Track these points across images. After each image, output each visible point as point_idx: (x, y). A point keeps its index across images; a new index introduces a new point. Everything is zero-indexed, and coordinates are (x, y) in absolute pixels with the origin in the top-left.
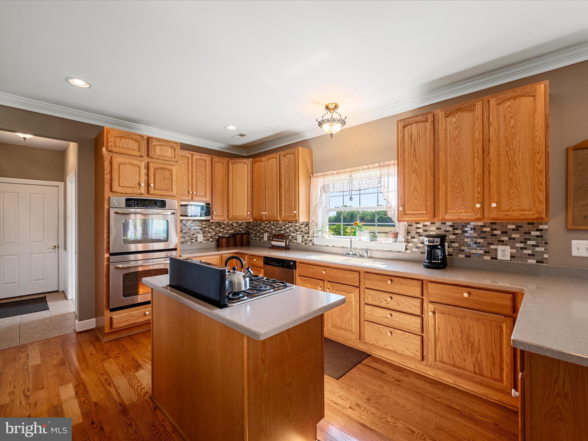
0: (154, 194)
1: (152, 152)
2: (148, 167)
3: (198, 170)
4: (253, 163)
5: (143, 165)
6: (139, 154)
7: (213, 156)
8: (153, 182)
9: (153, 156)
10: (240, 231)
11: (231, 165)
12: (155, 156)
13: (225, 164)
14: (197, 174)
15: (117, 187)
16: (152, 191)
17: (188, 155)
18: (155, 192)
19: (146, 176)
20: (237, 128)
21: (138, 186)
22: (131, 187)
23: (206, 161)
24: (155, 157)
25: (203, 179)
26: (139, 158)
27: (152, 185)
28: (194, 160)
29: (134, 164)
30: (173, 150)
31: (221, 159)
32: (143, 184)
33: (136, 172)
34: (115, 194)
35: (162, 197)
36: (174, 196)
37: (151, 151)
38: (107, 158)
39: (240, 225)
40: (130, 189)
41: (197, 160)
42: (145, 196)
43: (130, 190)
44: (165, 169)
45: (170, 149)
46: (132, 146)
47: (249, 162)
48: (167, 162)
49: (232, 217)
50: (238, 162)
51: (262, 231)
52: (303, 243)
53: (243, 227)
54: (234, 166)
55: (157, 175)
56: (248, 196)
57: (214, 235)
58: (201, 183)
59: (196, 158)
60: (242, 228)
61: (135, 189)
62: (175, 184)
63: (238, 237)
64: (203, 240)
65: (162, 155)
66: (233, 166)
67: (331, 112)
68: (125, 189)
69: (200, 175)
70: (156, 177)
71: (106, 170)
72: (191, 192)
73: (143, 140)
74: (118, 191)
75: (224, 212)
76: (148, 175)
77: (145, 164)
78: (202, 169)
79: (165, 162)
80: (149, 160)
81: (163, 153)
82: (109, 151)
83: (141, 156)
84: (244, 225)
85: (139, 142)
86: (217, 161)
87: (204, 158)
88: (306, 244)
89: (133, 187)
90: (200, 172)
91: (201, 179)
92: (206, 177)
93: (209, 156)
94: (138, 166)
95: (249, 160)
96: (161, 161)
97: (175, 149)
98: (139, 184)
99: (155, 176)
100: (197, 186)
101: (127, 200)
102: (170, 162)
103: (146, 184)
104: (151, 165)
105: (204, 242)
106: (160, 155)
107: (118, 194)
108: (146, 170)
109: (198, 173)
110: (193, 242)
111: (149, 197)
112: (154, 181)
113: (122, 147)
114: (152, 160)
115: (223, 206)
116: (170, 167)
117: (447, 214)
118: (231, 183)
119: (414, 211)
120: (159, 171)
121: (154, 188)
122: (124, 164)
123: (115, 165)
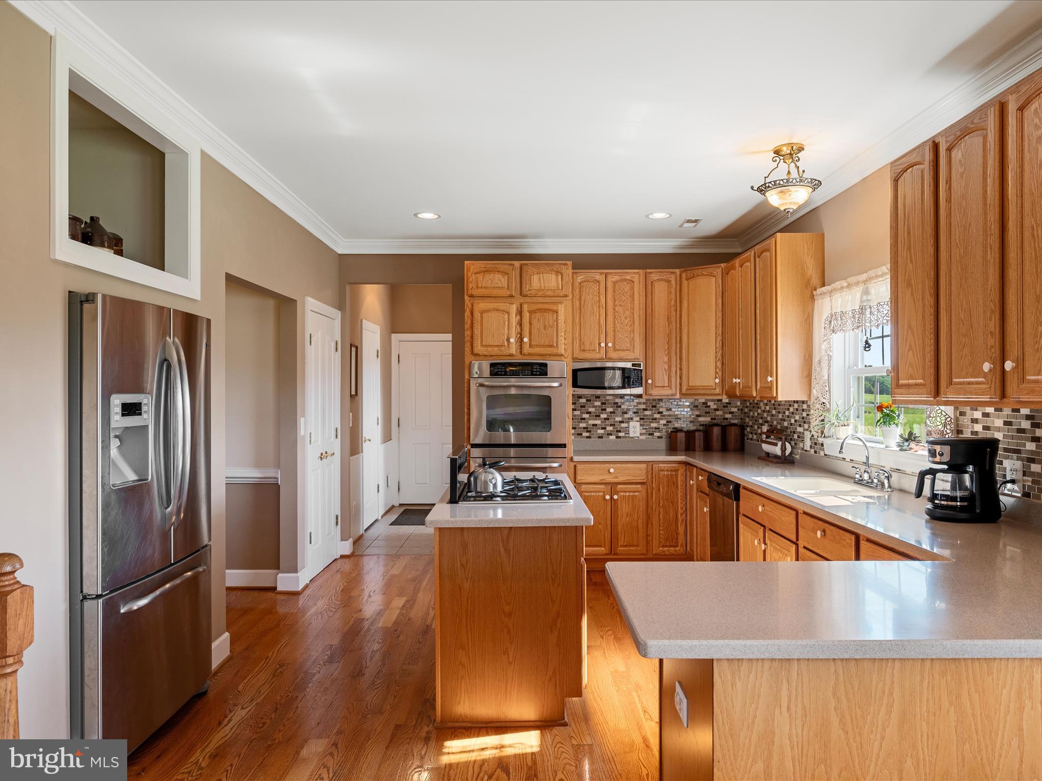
0: (530, 355)
1: (526, 288)
2: (520, 313)
3: (617, 302)
4: (725, 273)
5: (514, 309)
6: (508, 293)
7: (648, 270)
8: (528, 335)
9: (529, 292)
10: (727, 419)
11: (685, 283)
12: (531, 292)
13: (673, 282)
14: (614, 309)
15: (479, 347)
16: (526, 349)
17: (598, 277)
18: (532, 351)
19: (518, 327)
20: (671, 215)
21: (506, 343)
22: (497, 346)
23: (633, 282)
24: (531, 294)
25: (626, 319)
26: (509, 300)
27: (526, 340)
28: (610, 285)
29: (501, 311)
30: (560, 277)
31: (666, 274)
32: (512, 340)
33: (504, 322)
34: (478, 358)
35: (542, 358)
36: (562, 355)
37: (524, 286)
38: (468, 306)
39: (724, 407)
40: (496, 349)
41: (615, 283)
42: (517, 358)
43: (495, 351)
44: (546, 310)
45: (554, 276)
46: (499, 282)
47: (719, 270)
48: (551, 298)
49: (687, 389)
50: (698, 275)
51: (761, 421)
52: (812, 451)
53: (734, 410)
54: (692, 282)
55: (535, 322)
56: (717, 345)
57: (664, 425)
58: (622, 326)
59: (613, 280)
60: (730, 413)
61: (503, 348)
62: (563, 334)
63: (716, 431)
64: (641, 434)
65: (543, 288)
66: (688, 284)
67: (787, 161)
68: (489, 349)
69: (621, 311)
70: (532, 326)
71: (467, 324)
72: (603, 345)
73: (513, 270)
74: (480, 353)
75: (673, 380)
76: (520, 324)
77: (518, 307)
78: (624, 298)
79: (547, 300)
80: (522, 300)
81: (543, 285)
82: (470, 297)
83: (511, 296)
84: (736, 407)
85: (508, 274)
86: (656, 278)
87: (628, 278)
88: (815, 452)
89: (500, 346)
90: (620, 305)
91: (623, 318)
92: (633, 313)
93: (641, 271)
94: (507, 312)
95: (719, 267)
96: (541, 300)
97: (562, 274)
98: (508, 340)
99: (530, 324)
100: (614, 331)
101: (492, 365)
102: (557, 298)
103: (518, 339)
104: (525, 307)
105: (643, 437)
106: (538, 290)
107: (481, 357)
108: (518, 317)
109: (617, 308)
110: (620, 437)
111: (524, 358)
112: (530, 333)
113: (486, 288)
114: (528, 300)
115: (670, 367)
116: (555, 308)
117: (951, 386)
118: (686, 319)
119: (908, 380)
120: (538, 315)
121: (531, 346)
122: (488, 311)
123: (477, 315)
